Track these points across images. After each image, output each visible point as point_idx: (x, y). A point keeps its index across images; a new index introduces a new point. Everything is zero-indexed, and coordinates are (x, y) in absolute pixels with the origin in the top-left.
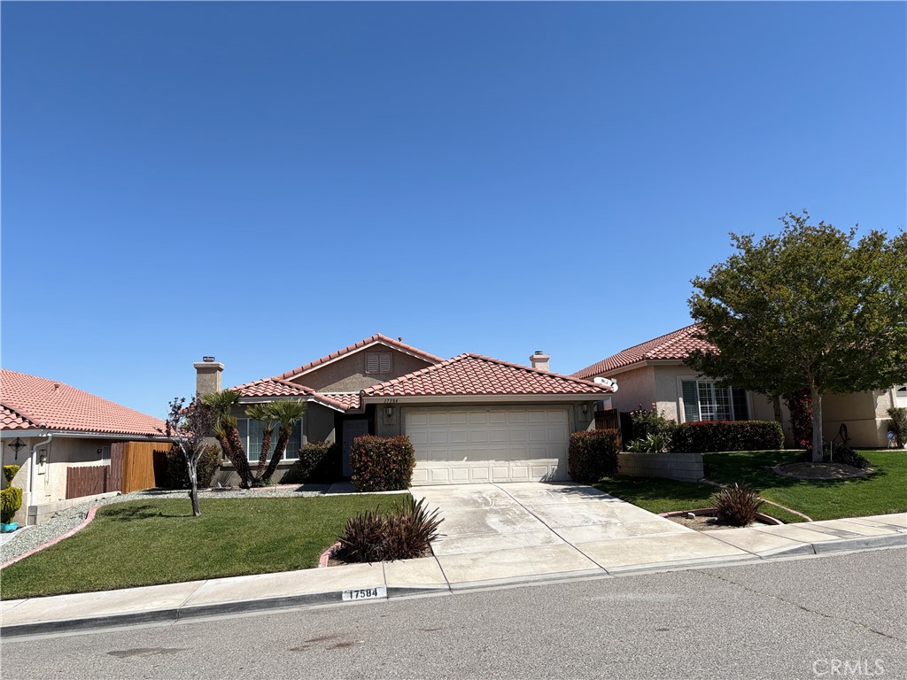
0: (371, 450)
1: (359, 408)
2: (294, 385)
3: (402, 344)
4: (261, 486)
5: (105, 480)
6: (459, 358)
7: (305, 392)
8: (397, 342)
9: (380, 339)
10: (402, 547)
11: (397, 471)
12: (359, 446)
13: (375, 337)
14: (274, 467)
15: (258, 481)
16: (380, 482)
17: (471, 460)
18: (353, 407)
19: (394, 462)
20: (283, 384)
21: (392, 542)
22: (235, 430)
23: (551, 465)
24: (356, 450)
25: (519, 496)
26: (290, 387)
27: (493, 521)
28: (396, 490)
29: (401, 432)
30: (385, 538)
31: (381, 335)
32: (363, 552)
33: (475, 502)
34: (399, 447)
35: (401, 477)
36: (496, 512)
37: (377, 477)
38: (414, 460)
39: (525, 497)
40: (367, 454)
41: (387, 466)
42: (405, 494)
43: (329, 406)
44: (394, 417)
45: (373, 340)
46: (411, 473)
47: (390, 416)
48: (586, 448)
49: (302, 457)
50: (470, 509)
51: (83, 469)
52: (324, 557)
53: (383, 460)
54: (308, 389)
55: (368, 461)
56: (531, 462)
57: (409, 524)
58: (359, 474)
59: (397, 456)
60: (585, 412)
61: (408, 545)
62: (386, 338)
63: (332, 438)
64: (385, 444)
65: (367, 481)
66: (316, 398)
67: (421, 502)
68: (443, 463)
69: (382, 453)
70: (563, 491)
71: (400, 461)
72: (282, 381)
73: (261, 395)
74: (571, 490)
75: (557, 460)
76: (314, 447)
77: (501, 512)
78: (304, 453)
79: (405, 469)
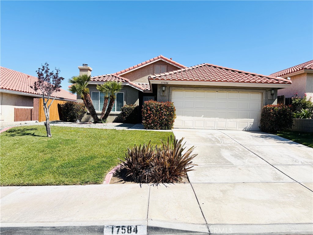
0: (153, 108)
1: (150, 90)
2: (121, 77)
3: (172, 61)
4: (101, 123)
5: (31, 115)
6: (201, 65)
7: (125, 81)
8: (170, 60)
9: (161, 58)
10: (166, 174)
11: (166, 120)
12: (147, 105)
13: (159, 57)
14: (108, 114)
15: (100, 120)
16: (157, 125)
17: (206, 117)
18: (147, 90)
19: (165, 115)
20: (116, 77)
21: (158, 170)
22: (89, 95)
23: (250, 122)
24: (145, 107)
25: (236, 138)
26: (119, 78)
27: (226, 154)
28: (165, 129)
29: (169, 100)
30: (153, 166)
31: (162, 56)
32: (137, 174)
33: (211, 140)
34: (168, 107)
35: (168, 123)
36: (226, 148)
37: (155, 122)
38: (175, 115)
39: (240, 139)
40: (150, 110)
41: (161, 117)
42: (170, 132)
43: (136, 88)
44: (166, 92)
45: (158, 58)
46: (173, 121)
47: (163, 91)
48: (275, 114)
49: (122, 111)
50: (209, 144)
51: (21, 109)
52: (109, 176)
53: (159, 113)
54: (126, 79)
55: (151, 114)
56: (239, 120)
57: (172, 157)
58: (146, 120)
59: (166, 112)
60: (272, 95)
61: (170, 173)
62: (164, 57)
63: (137, 103)
64: (160, 105)
65: (150, 124)
66: (130, 84)
67: (181, 141)
68: (191, 118)
69: (159, 110)
70: (262, 137)
71: (168, 115)
72: (116, 76)
73: (105, 81)
74: (267, 137)
75: (253, 120)
76: (128, 106)
77: (230, 148)
78: (123, 109)
79: (170, 119)
